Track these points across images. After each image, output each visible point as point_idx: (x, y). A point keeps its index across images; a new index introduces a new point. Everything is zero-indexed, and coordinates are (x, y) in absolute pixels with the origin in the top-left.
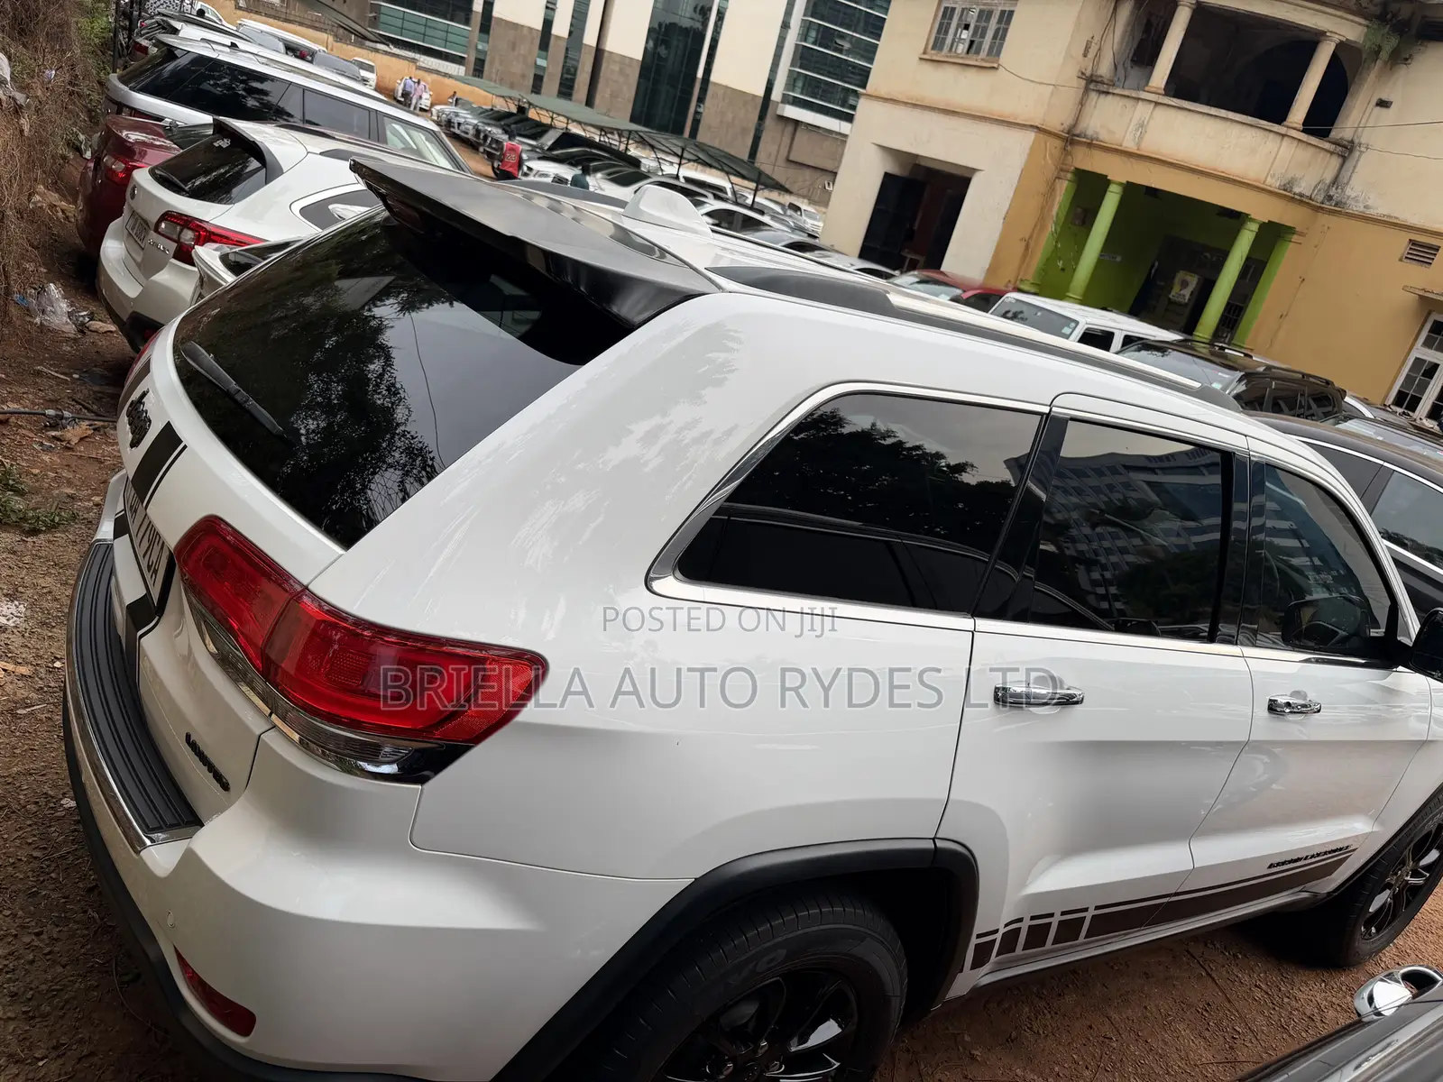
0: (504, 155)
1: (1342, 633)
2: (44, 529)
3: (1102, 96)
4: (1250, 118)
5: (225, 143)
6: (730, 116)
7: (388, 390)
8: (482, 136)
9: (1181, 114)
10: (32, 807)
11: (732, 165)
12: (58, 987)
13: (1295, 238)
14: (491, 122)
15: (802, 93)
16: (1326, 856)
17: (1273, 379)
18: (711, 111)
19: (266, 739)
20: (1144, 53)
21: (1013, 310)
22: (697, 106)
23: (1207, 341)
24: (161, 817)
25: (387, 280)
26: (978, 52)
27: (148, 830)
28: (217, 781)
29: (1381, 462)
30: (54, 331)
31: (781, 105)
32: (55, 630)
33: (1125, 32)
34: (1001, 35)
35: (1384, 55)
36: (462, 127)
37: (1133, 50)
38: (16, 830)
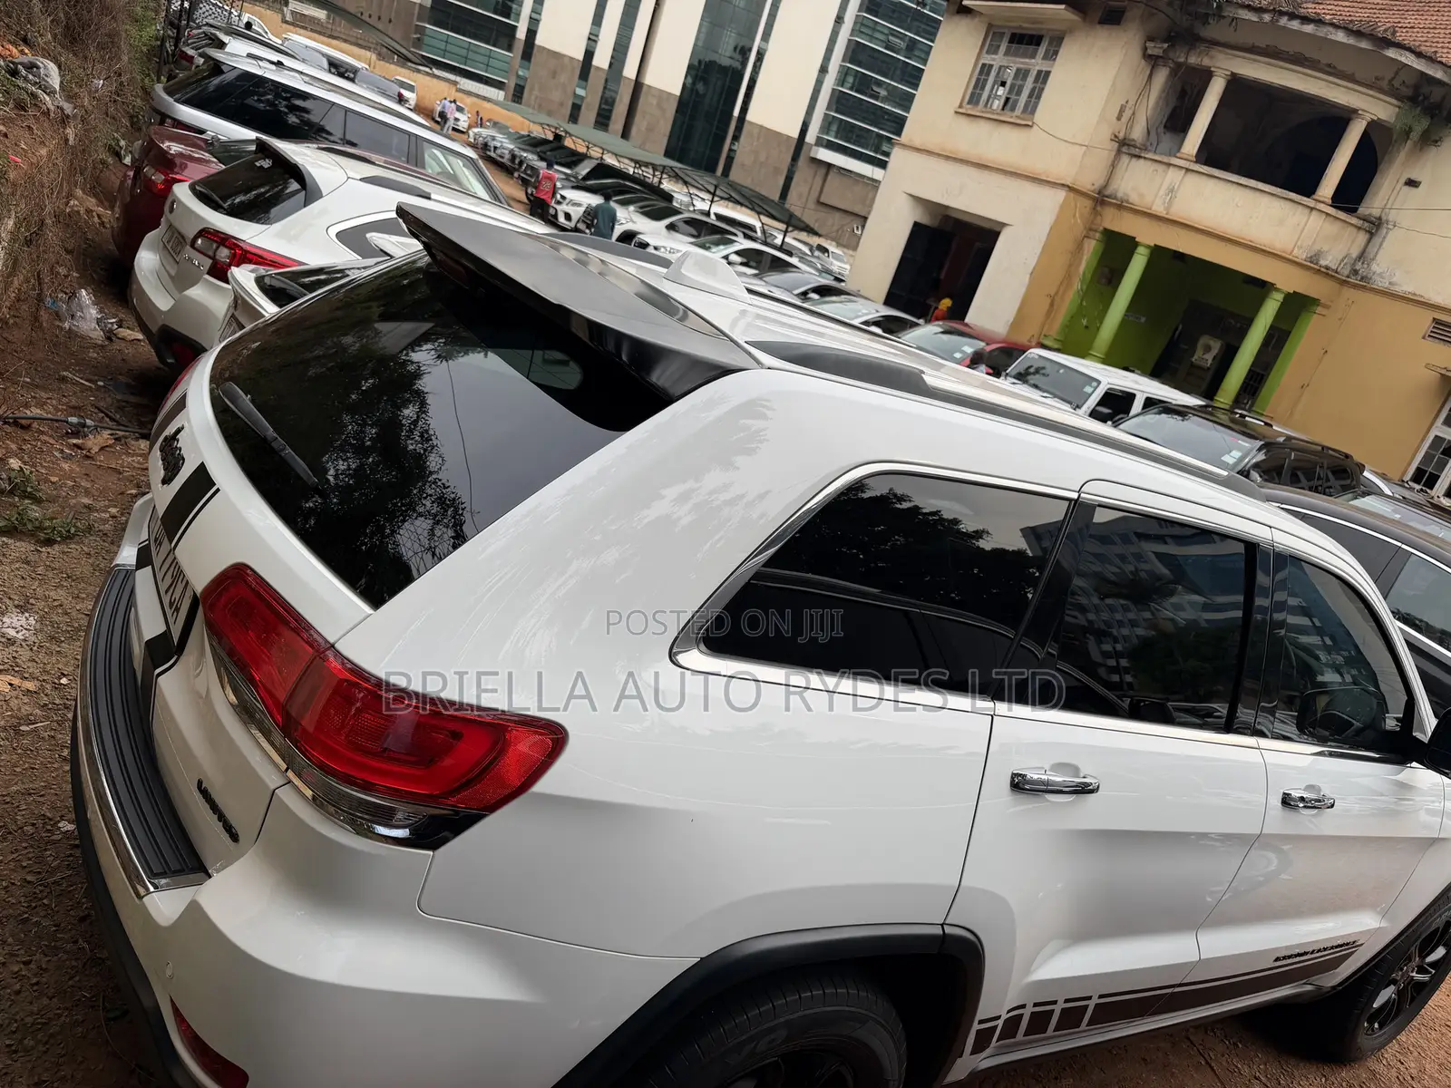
0: (540, 182)
1: (1357, 724)
2: (59, 539)
3: (1134, 160)
4: (1279, 190)
5: (266, 164)
6: (762, 158)
7: (422, 436)
8: (517, 162)
9: (1212, 182)
10: (29, 829)
11: (765, 207)
12: (44, 1021)
13: (1319, 310)
14: (527, 147)
15: (836, 137)
16: (1332, 951)
17: (1293, 449)
18: (744, 150)
19: (281, 796)
20: (1178, 121)
21: (1036, 366)
22: (732, 143)
23: (1227, 407)
24: (166, 862)
25: (426, 326)
26: (1013, 109)
27: (153, 875)
28: (227, 831)
29: (1399, 544)
30: (82, 337)
31: (814, 148)
32: (63, 644)
33: (1160, 98)
34: (1036, 95)
35: (1415, 136)
36: (499, 151)
37: (1166, 116)
38: (12, 853)
